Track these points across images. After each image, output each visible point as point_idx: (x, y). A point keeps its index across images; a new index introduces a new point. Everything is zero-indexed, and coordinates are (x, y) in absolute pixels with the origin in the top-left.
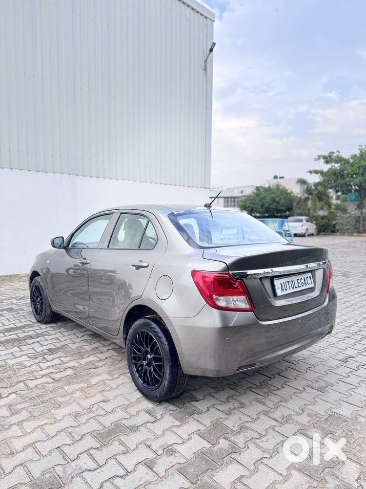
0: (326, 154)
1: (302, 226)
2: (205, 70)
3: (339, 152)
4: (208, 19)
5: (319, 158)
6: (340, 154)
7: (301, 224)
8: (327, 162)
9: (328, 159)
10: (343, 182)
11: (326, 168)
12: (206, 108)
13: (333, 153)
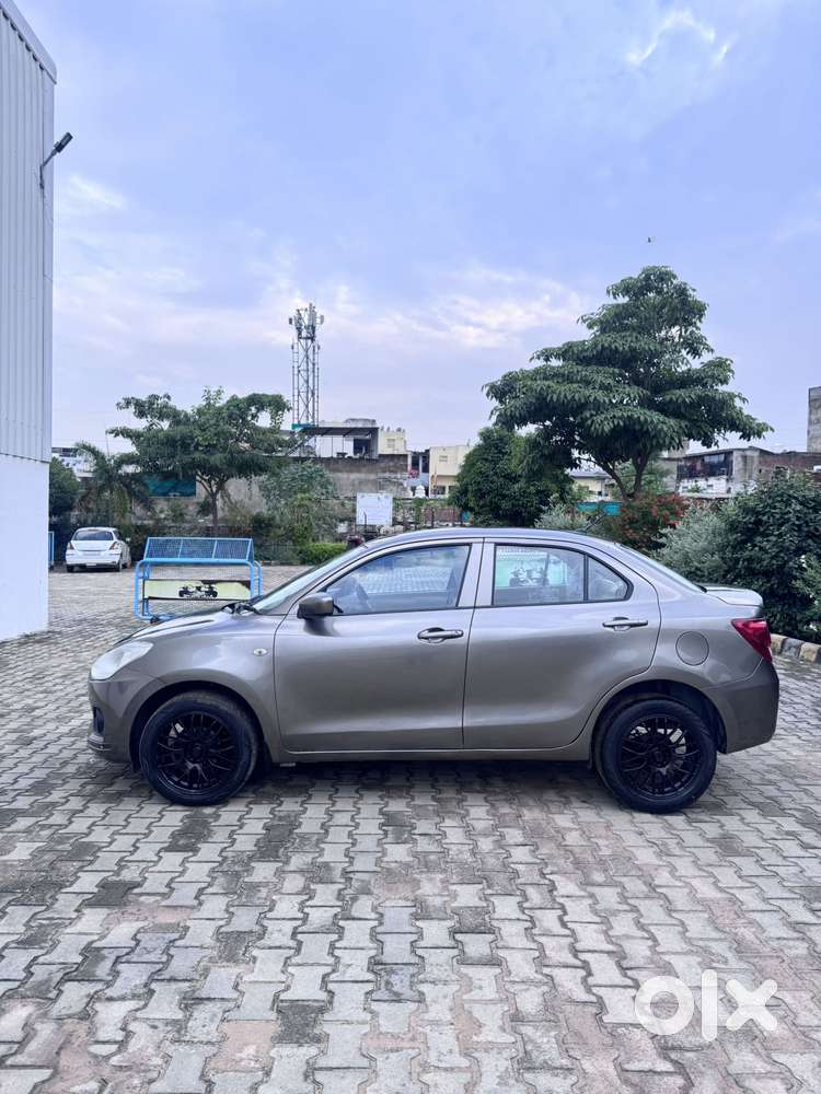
0: (144, 397)
1: (112, 548)
2: (42, 186)
3: (169, 398)
4: (45, 73)
5: (128, 403)
6: (171, 403)
7: (111, 543)
8: (141, 414)
9: (142, 409)
10: (187, 459)
11: (140, 424)
12: (44, 275)
13: (156, 397)
